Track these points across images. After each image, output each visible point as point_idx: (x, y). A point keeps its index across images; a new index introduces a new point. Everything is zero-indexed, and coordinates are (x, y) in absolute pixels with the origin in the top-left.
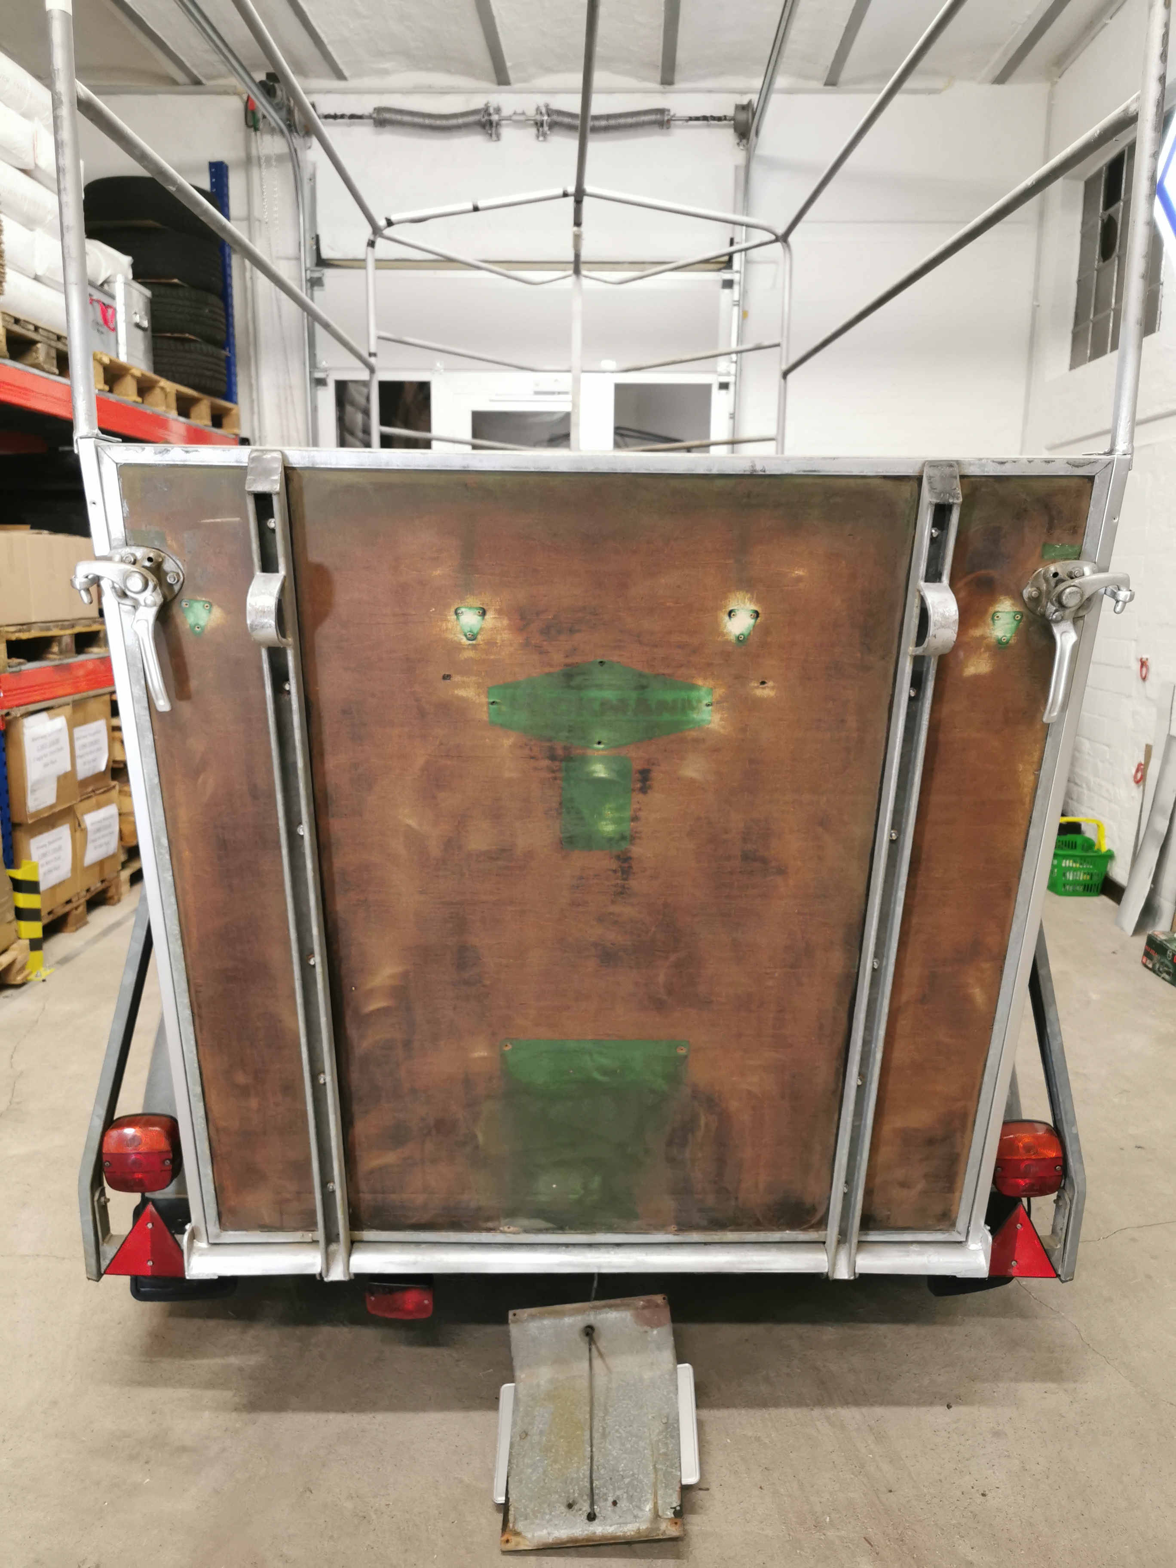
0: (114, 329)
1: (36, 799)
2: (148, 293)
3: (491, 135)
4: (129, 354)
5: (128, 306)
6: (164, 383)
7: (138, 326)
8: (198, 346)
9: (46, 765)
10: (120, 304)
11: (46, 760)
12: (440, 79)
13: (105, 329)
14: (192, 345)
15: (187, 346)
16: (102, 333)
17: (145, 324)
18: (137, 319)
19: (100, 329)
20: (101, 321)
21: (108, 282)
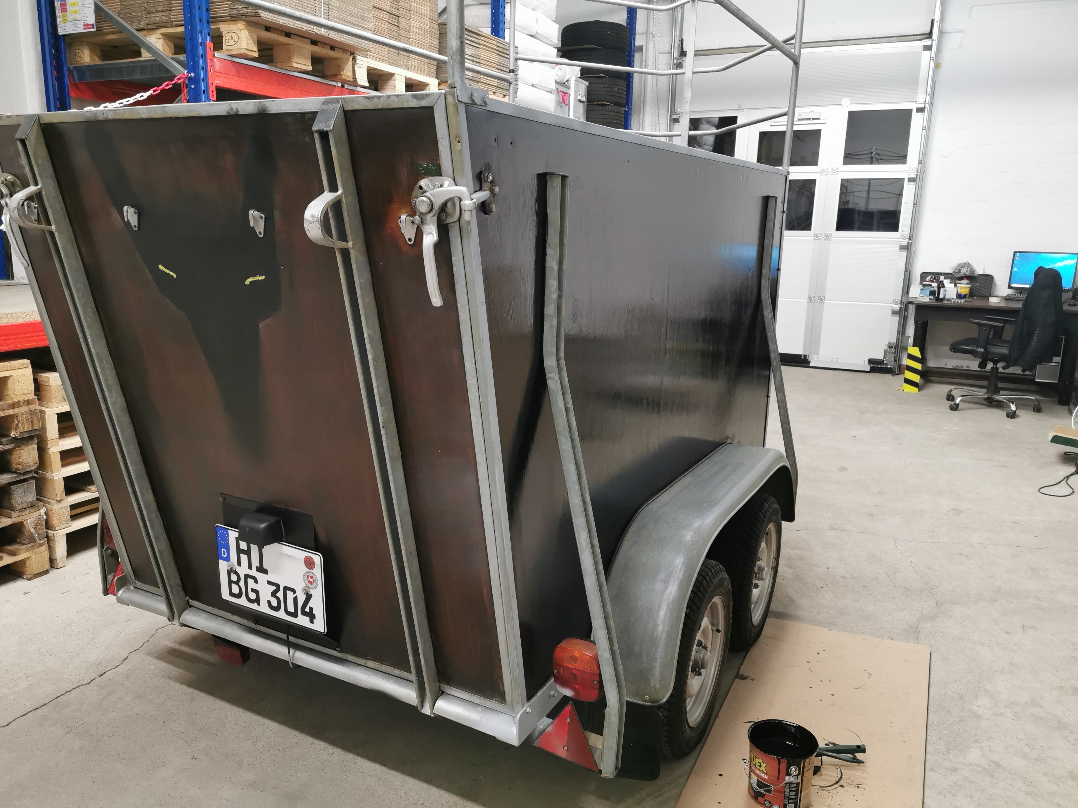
0: (568, 105)
2: (587, 83)
4: (574, 116)
5: (576, 92)
8: (610, 107)
10: (572, 92)
13: (563, 105)
14: (607, 107)
15: (604, 107)
16: (562, 106)
17: (584, 99)
18: (580, 98)
19: (561, 105)
20: (561, 101)
21: (567, 81)
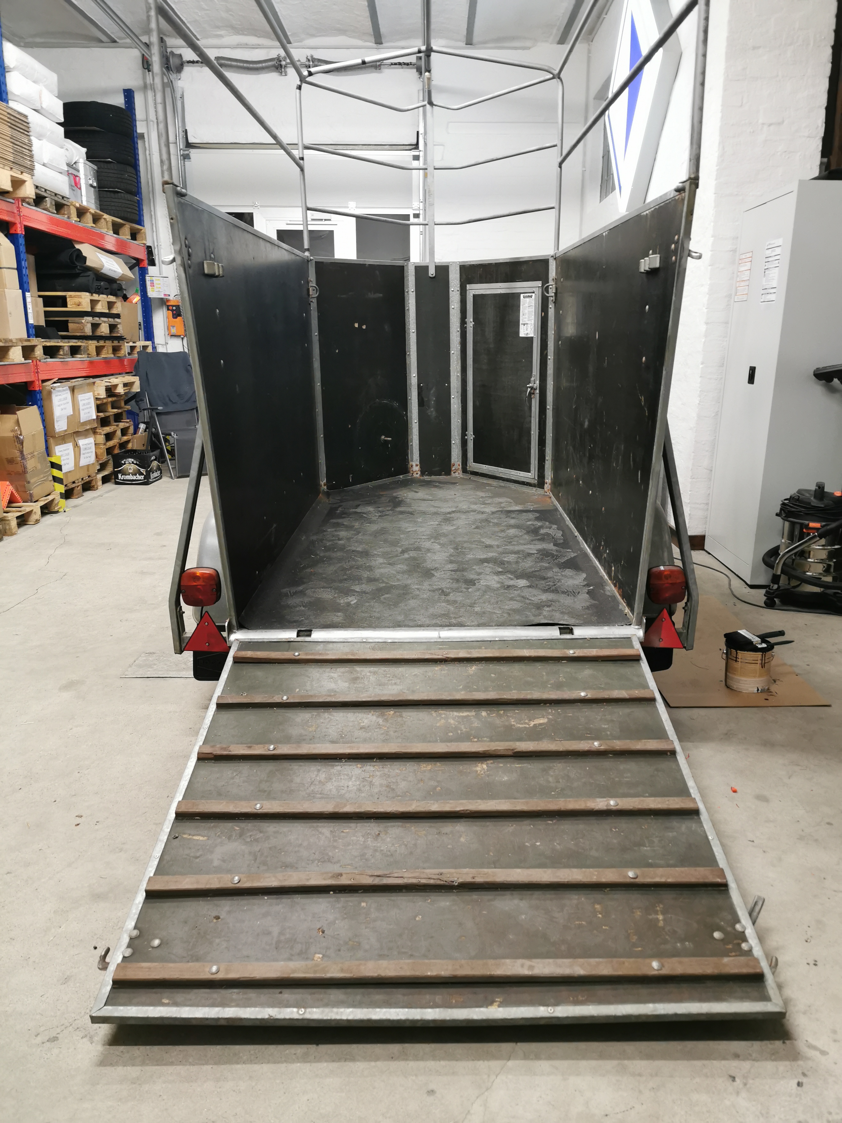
0: (80, 189)
1: (59, 426)
2: (95, 167)
3: (281, 73)
4: (88, 201)
5: (86, 175)
6: (106, 216)
7: (91, 186)
8: (122, 195)
9: (62, 409)
10: (82, 174)
11: (62, 407)
12: (252, 40)
13: (75, 188)
14: (119, 194)
15: (117, 195)
16: (74, 190)
17: (95, 184)
18: (91, 182)
19: (73, 188)
20: (73, 184)
21: (75, 163)
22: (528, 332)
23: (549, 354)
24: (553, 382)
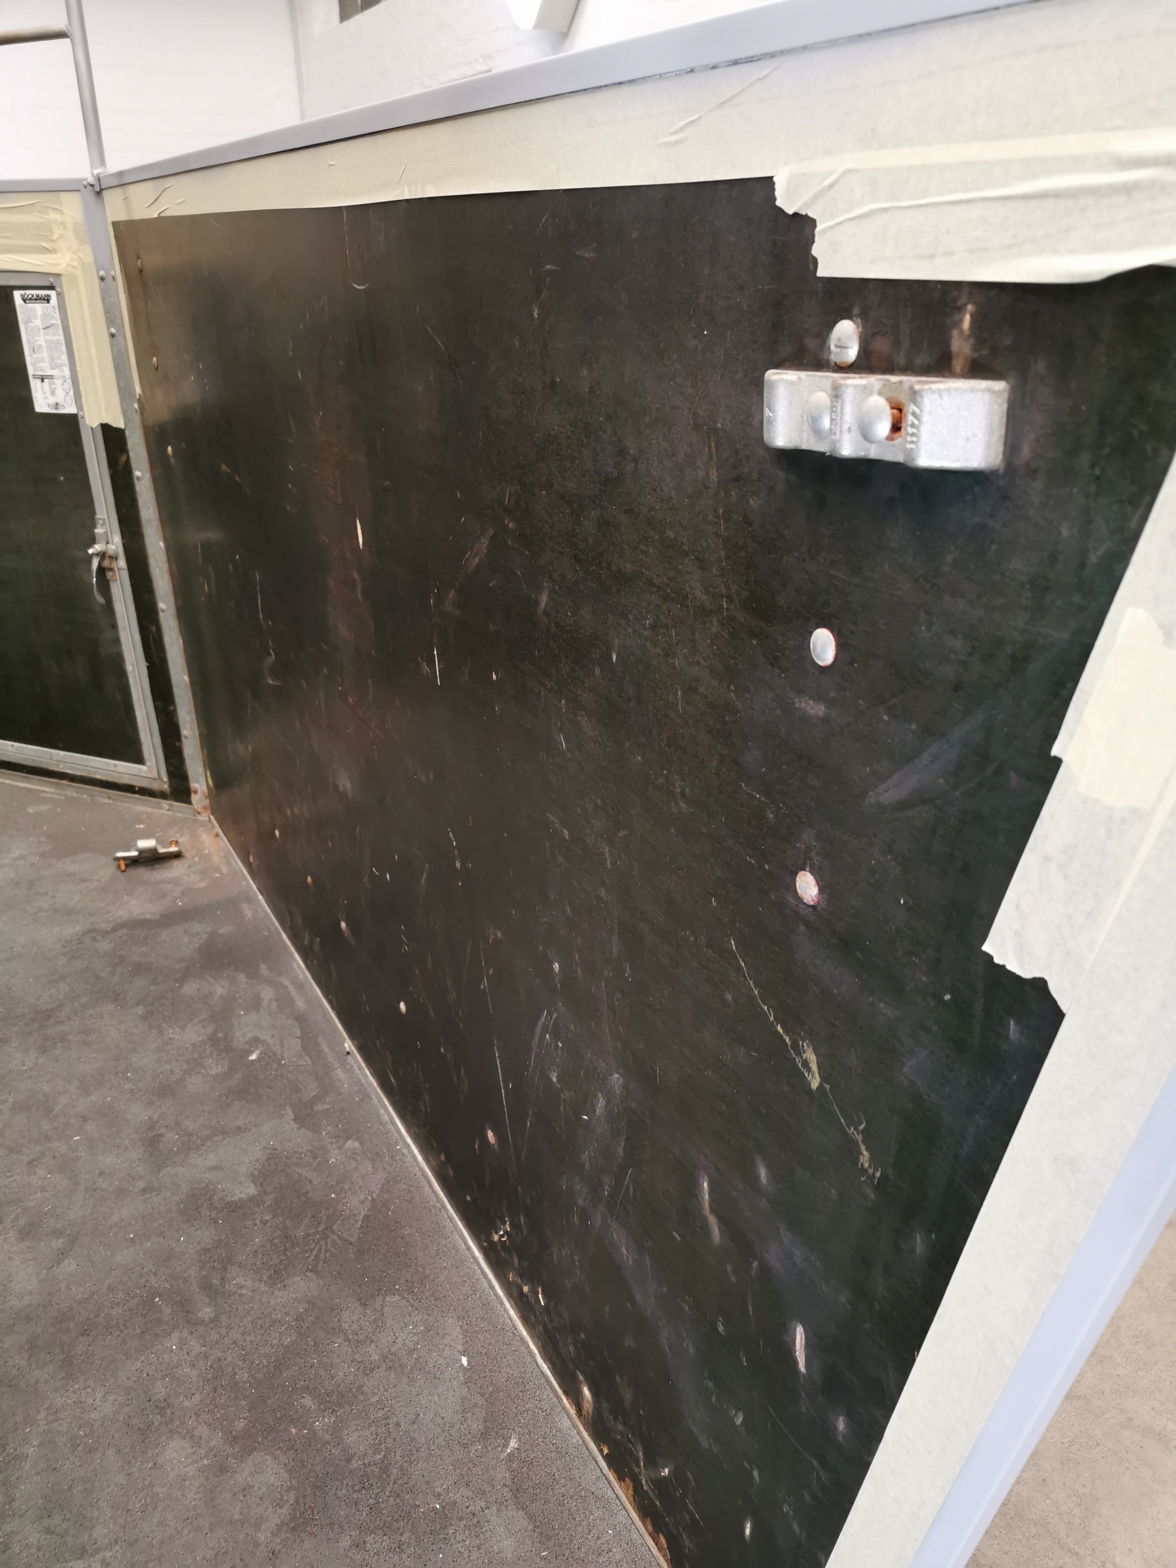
22: (60, 397)
23: (134, 464)
24: (166, 541)
